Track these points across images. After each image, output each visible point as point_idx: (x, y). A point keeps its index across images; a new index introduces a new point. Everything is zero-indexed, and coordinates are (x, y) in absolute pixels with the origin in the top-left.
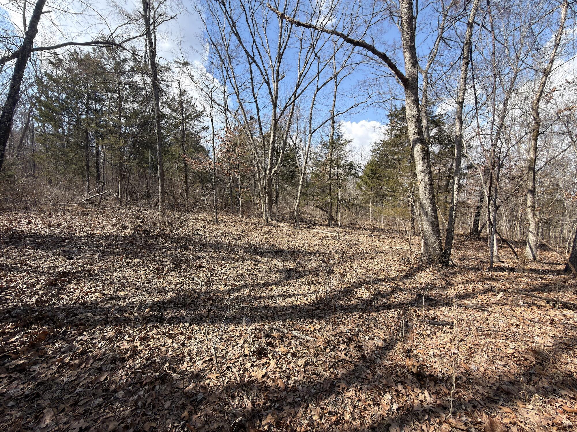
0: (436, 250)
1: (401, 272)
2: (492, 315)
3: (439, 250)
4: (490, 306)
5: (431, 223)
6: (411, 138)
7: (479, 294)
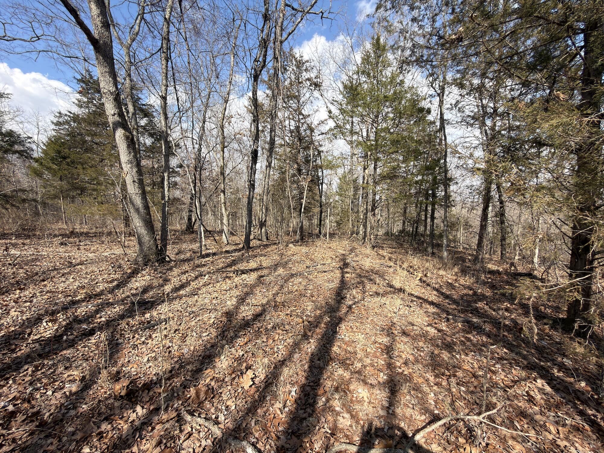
0: (152, 249)
1: (111, 282)
2: (201, 296)
3: (154, 248)
4: (199, 289)
5: (144, 220)
6: (111, 119)
7: (191, 282)
